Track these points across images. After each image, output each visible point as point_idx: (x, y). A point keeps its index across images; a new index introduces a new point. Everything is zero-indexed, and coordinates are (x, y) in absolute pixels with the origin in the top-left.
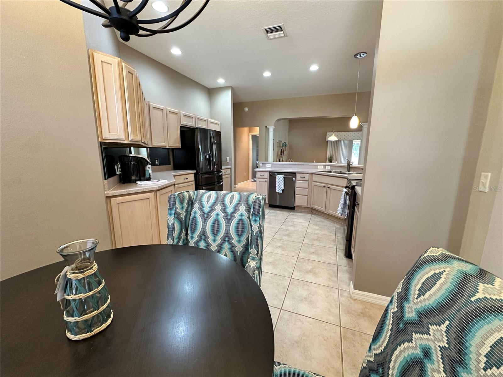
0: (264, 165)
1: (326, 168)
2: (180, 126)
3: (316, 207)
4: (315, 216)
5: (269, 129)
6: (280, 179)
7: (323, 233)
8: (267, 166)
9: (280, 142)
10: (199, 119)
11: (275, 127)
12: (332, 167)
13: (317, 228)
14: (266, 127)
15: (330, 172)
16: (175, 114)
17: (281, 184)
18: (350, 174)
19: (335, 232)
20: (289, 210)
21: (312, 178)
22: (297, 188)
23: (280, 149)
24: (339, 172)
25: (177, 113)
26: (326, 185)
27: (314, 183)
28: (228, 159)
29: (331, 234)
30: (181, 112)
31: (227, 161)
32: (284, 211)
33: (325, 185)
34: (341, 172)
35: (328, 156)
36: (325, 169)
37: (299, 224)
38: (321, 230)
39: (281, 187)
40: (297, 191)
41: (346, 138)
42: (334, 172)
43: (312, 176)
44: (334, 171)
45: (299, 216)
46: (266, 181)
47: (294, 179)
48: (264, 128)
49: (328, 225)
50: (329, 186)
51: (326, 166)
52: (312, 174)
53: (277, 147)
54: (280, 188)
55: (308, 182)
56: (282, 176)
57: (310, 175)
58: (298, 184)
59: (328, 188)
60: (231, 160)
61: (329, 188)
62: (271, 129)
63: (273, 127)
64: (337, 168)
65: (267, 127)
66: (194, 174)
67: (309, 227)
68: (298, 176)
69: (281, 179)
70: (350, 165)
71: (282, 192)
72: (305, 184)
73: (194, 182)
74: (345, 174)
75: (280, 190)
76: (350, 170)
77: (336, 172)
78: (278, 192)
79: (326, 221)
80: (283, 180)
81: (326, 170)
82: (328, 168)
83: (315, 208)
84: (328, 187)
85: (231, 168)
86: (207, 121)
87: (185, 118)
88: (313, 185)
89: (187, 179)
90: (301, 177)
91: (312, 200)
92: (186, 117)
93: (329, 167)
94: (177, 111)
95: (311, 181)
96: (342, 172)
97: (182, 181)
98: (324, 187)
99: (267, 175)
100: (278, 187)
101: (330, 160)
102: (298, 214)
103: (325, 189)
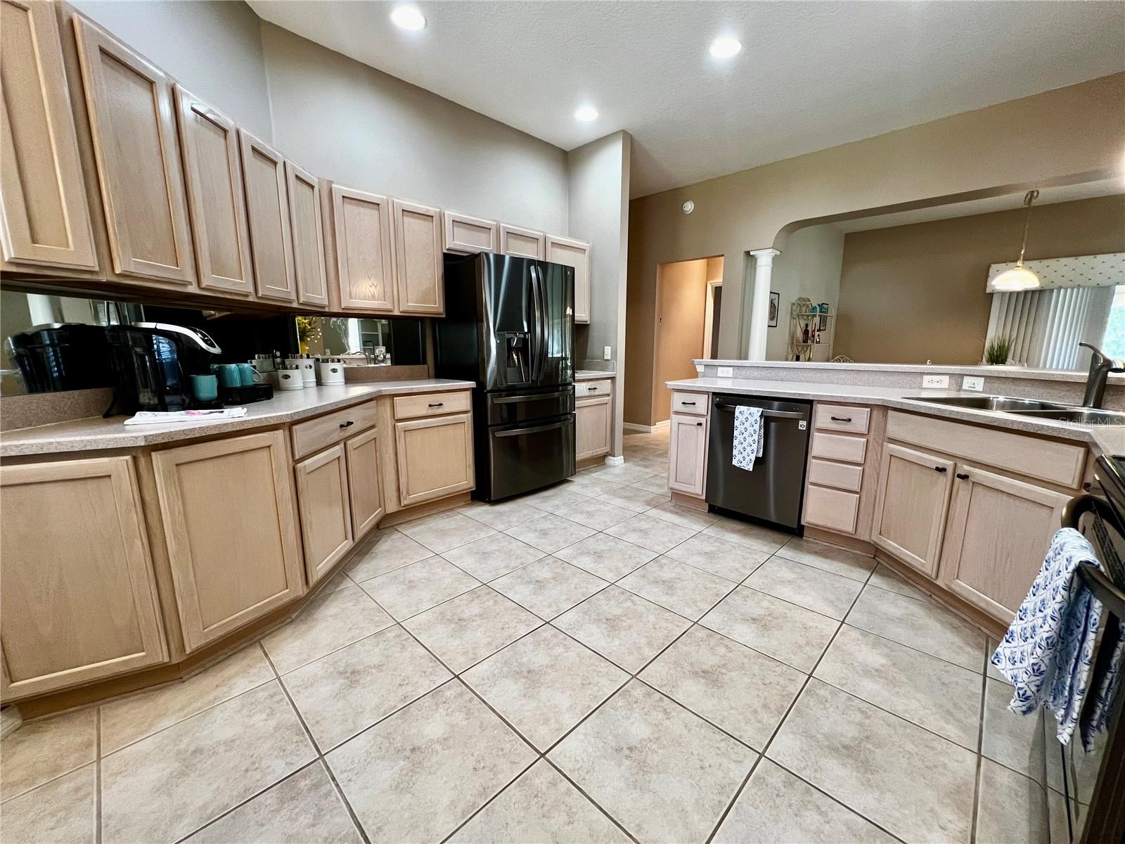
0: (709, 371)
1: (965, 386)
2: (445, 254)
3: (891, 545)
4: (885, 587)
5: (756, 259)
6: (748, 421)
7: (900, 705)
9: (802, 302)
10: (509, 233)
11: (778, 253)
12: (996, 385)
13: (875, 658)
14: (748, 253)
15: (983, 404)
16: (425, 220)
17: (750, 440)
18: (1104, 419)
19: (975, 721)
20: (778, 536)
21: (885, 426)
22: (815, 457)
23: (803, 323)
24: (1031, 406)
25: (432, 217)
26: (951, 463)
27: (890, 446)
28: (608, 350)
29: (952, 731)
30: (446, 212)
31: (606, 358)
32: (756, 537)
33: (948, 463)
34: (1043, 406)
35: (987, 345)
36: (960, 389)
37: (797, 615)
38: (893, 683)
39: (749, 450)
40: (816, 471)
41: (1080, 281)
42: (1002, 406)
43: (885, 416)
44: (1002, 399)
45: (809, 572)
46: (700, 424)
47: (805, 423)
48: (742, 256)
49: (945, 655)
50: (965, 468)
51: (962, 376)
52: (885, 408)
53: (792, 317)
54: (745, 454)
55: (864, 440)
56: (756, 412)
57: (875, 413)
58: (819, 444)
59: (957, 480)
60: (614, 353)
61: (964, 477)
62: (765, 260)
63: (771, 250)
64: (1022, 388)
65: (752, 253)
66: (468, 394)
67: (837, 648)
68: (822, 416)
69: (751, 420)
70: (1110, 374)
71: (750, 468)
72: (853, 448)
73: (470, 415)
74: (1072, 417)
75: (748, 459)
76: (1106, 397)
77: (1014, 407)
78: (737, 465)
79: (937, 626)
80: (757, 427)
81: (963, 395)
82: (974, 386)
83: (890, 549)
84: (959, 472)
85: (613, 379)
86: (541, 242)
87: (459, 231)
88: (886, 458)
89: (441, 405)
90: (834, 419)
91: (878, 515)
92: (466, 228)
93: (979, 384)
94: (432, 210)
95: (876, 436)
96: (1051, 407)
97: (424, 411)
98: (937, 469)
99: (703, 405)
100: (740, 447)
101: (998, 357)
102: (808, 559)
103: (943, 482)
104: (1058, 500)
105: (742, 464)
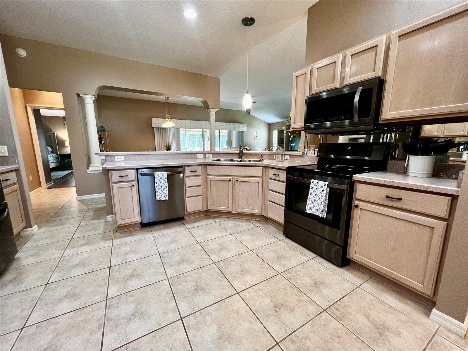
3: (215, 208)
6: (161, 179)
8: (116, 160)
12: (216, 155)
14: (78, 95)
17: (164, 187)
20: (178, 223)
22: (187, 187)
26: (232, 178)
27: (210, 177)
31: (2, 154)
42: (224, 160)
43: (206, 168)
46: (133, 186)
47: (182, 175)
48: (75, 95)
51: (205, 154)
52: (205, 165)
54: (162, 193)
55: (201, 177)
57: (202, 167)
58: (189, 182)
59: (235, 181)
60: (12, 150)
61: (237, 180)
62: (89, 101)
64: (223, 156)
65: (81, 95)
69: (163, 177)
71: (166, 198)
72: (198, 181)
75: (164, 195)
77: (226, 160)
78: (159, 199)
80: (166, 180)
85: (17, 171)
88: (209, 181)
90: (191, 171)
91: (209, 200)
93: (211, 156)
95: (206, 175)
98: (228, 180)
99: (133, 175)
102: (197, 224)
104: (259, 180)
105: (162, 198)
